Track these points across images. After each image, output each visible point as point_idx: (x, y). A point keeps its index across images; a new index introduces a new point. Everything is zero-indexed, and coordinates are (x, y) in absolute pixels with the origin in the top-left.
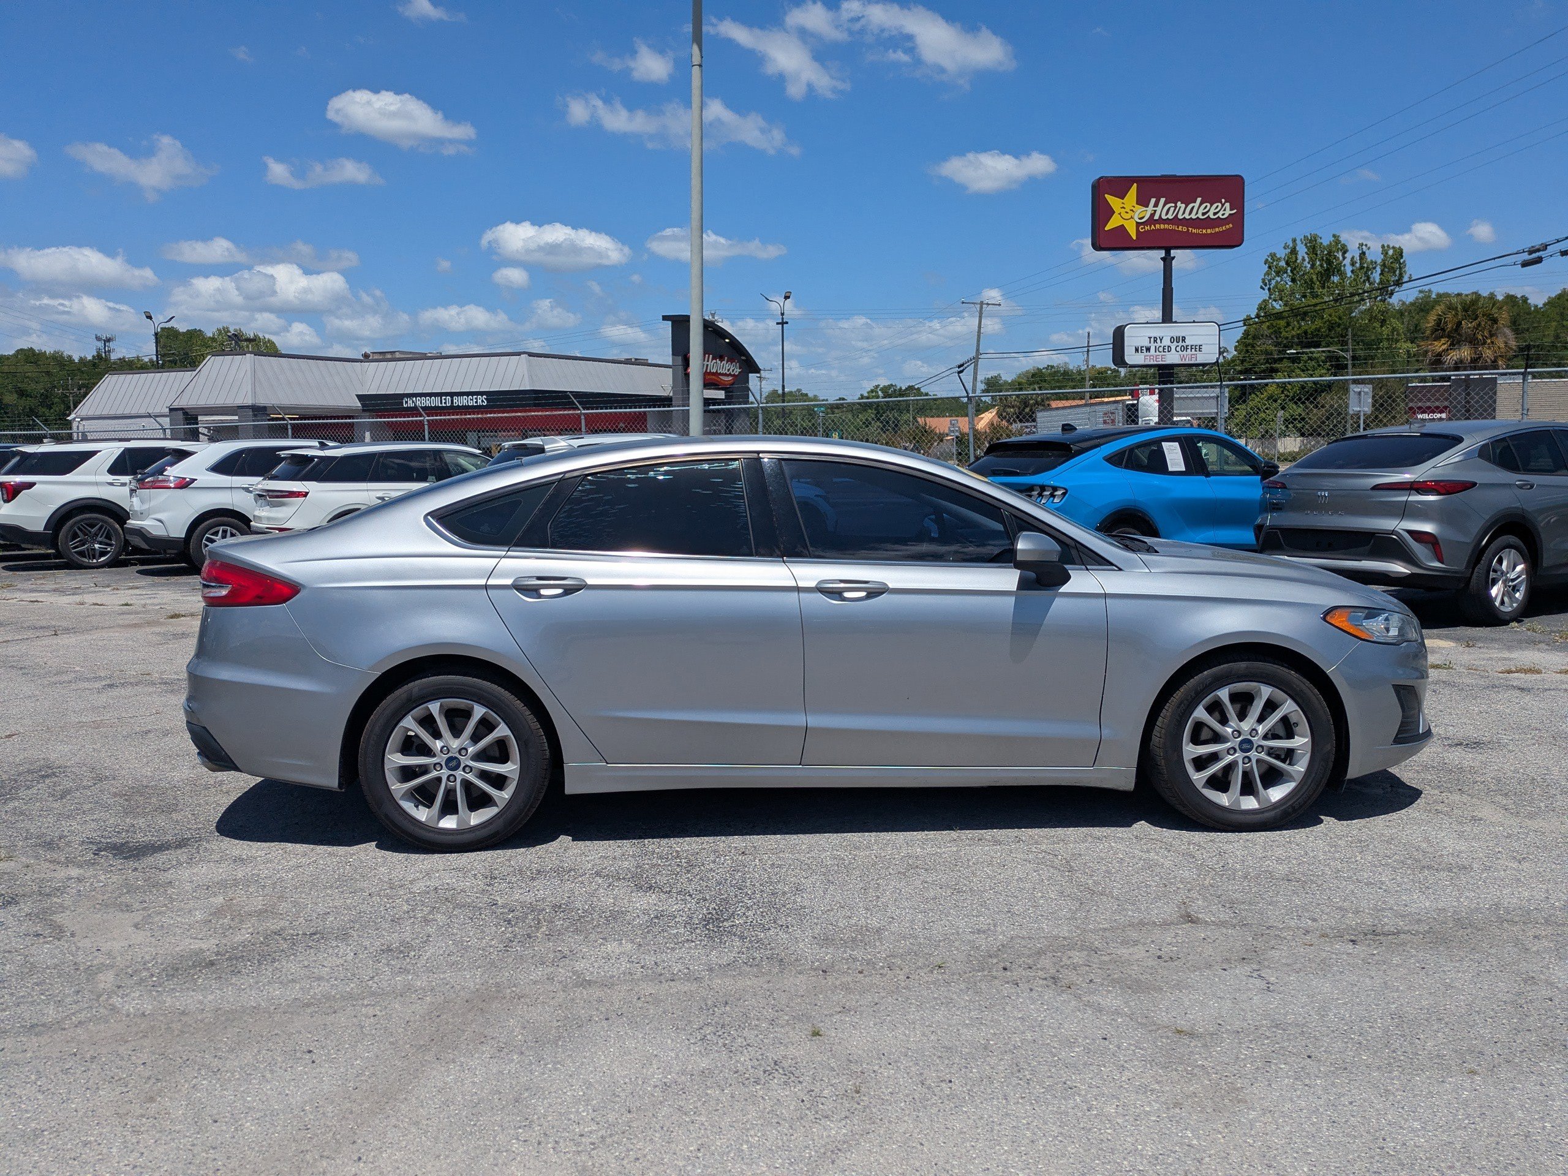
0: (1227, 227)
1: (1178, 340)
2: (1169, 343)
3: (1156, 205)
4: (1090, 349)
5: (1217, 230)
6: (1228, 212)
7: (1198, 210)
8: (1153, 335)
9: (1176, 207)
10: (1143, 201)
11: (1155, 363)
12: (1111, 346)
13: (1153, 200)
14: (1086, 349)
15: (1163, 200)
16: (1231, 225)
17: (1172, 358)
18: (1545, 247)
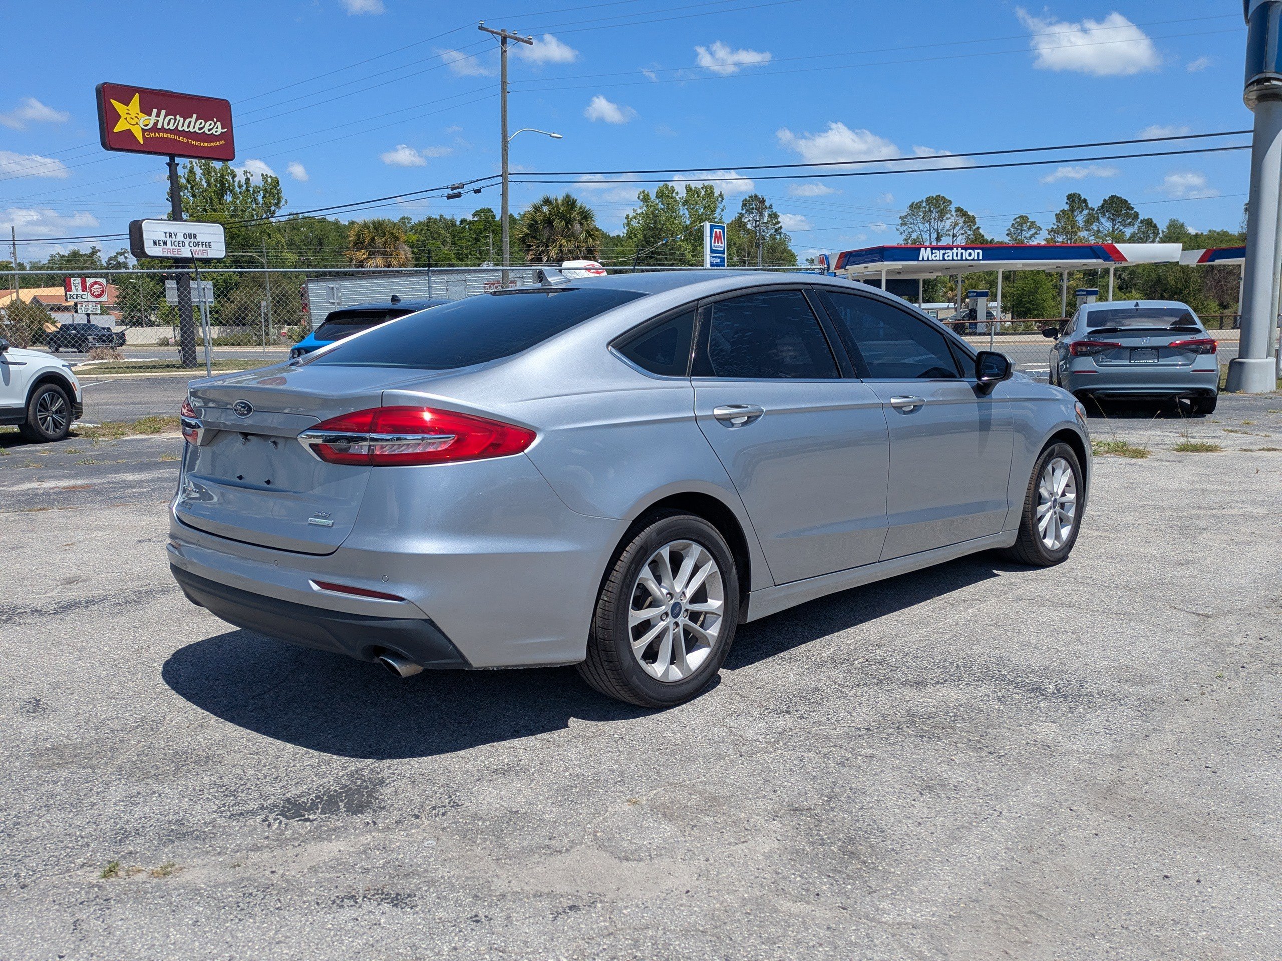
0: (221, 143)
1: (190, 236)
2: (183, 239)
3: (158, 115)
4: (16, 242)
5: (212, 144)
6: (220, 131)
7: (193, 124)
8: (168, 231)
9: (175, 119)
10: (146, 110)
11: (172, 255)
12: (128, 236)
13: (155, 111)
14: (12, 243)
15: (163, 112)
16: (223, 142)
17: (186, 253)
18: (462, 186)
